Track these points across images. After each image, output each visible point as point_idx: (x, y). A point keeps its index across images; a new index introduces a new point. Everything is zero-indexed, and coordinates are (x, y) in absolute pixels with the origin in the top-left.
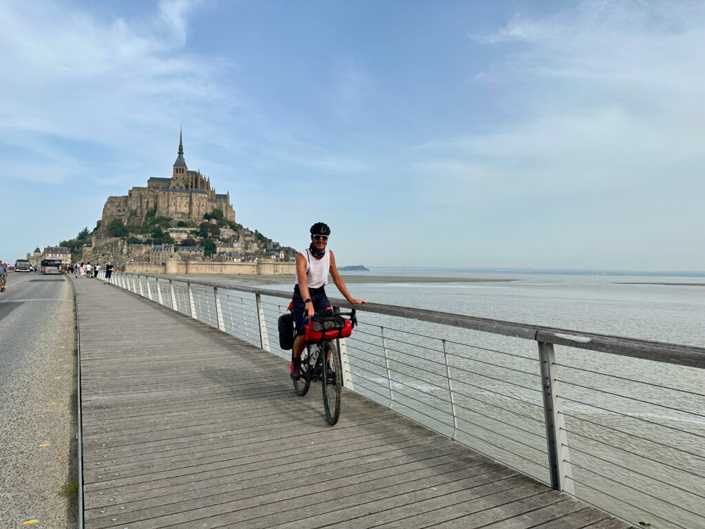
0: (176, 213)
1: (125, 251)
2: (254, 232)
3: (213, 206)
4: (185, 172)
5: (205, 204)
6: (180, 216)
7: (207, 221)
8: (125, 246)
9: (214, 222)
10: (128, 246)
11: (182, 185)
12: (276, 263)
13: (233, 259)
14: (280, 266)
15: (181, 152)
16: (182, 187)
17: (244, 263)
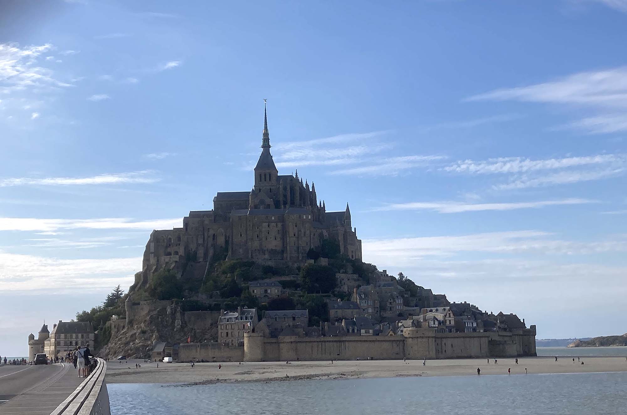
0: (262, 251)
1: (178, 323)
2: (397, 277)
3: (321, 235)
4: (274, 178)
5: (308, 232)
6: (267, 256)
7: (312, 261)
8: (178, 315)
9: (324, 262)
10: (183, 314)
11: (269, 201)
12: (440, 335)
13: (359, 331)
14: (449, 342)
15: (266, 145)
16: (269, 205)
17: (378, 338)
